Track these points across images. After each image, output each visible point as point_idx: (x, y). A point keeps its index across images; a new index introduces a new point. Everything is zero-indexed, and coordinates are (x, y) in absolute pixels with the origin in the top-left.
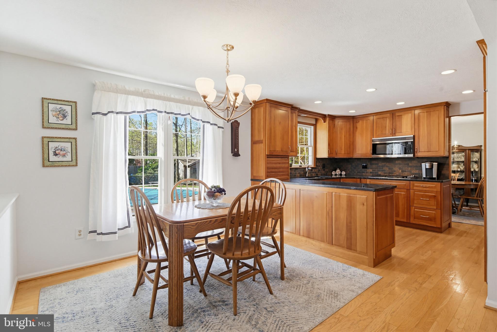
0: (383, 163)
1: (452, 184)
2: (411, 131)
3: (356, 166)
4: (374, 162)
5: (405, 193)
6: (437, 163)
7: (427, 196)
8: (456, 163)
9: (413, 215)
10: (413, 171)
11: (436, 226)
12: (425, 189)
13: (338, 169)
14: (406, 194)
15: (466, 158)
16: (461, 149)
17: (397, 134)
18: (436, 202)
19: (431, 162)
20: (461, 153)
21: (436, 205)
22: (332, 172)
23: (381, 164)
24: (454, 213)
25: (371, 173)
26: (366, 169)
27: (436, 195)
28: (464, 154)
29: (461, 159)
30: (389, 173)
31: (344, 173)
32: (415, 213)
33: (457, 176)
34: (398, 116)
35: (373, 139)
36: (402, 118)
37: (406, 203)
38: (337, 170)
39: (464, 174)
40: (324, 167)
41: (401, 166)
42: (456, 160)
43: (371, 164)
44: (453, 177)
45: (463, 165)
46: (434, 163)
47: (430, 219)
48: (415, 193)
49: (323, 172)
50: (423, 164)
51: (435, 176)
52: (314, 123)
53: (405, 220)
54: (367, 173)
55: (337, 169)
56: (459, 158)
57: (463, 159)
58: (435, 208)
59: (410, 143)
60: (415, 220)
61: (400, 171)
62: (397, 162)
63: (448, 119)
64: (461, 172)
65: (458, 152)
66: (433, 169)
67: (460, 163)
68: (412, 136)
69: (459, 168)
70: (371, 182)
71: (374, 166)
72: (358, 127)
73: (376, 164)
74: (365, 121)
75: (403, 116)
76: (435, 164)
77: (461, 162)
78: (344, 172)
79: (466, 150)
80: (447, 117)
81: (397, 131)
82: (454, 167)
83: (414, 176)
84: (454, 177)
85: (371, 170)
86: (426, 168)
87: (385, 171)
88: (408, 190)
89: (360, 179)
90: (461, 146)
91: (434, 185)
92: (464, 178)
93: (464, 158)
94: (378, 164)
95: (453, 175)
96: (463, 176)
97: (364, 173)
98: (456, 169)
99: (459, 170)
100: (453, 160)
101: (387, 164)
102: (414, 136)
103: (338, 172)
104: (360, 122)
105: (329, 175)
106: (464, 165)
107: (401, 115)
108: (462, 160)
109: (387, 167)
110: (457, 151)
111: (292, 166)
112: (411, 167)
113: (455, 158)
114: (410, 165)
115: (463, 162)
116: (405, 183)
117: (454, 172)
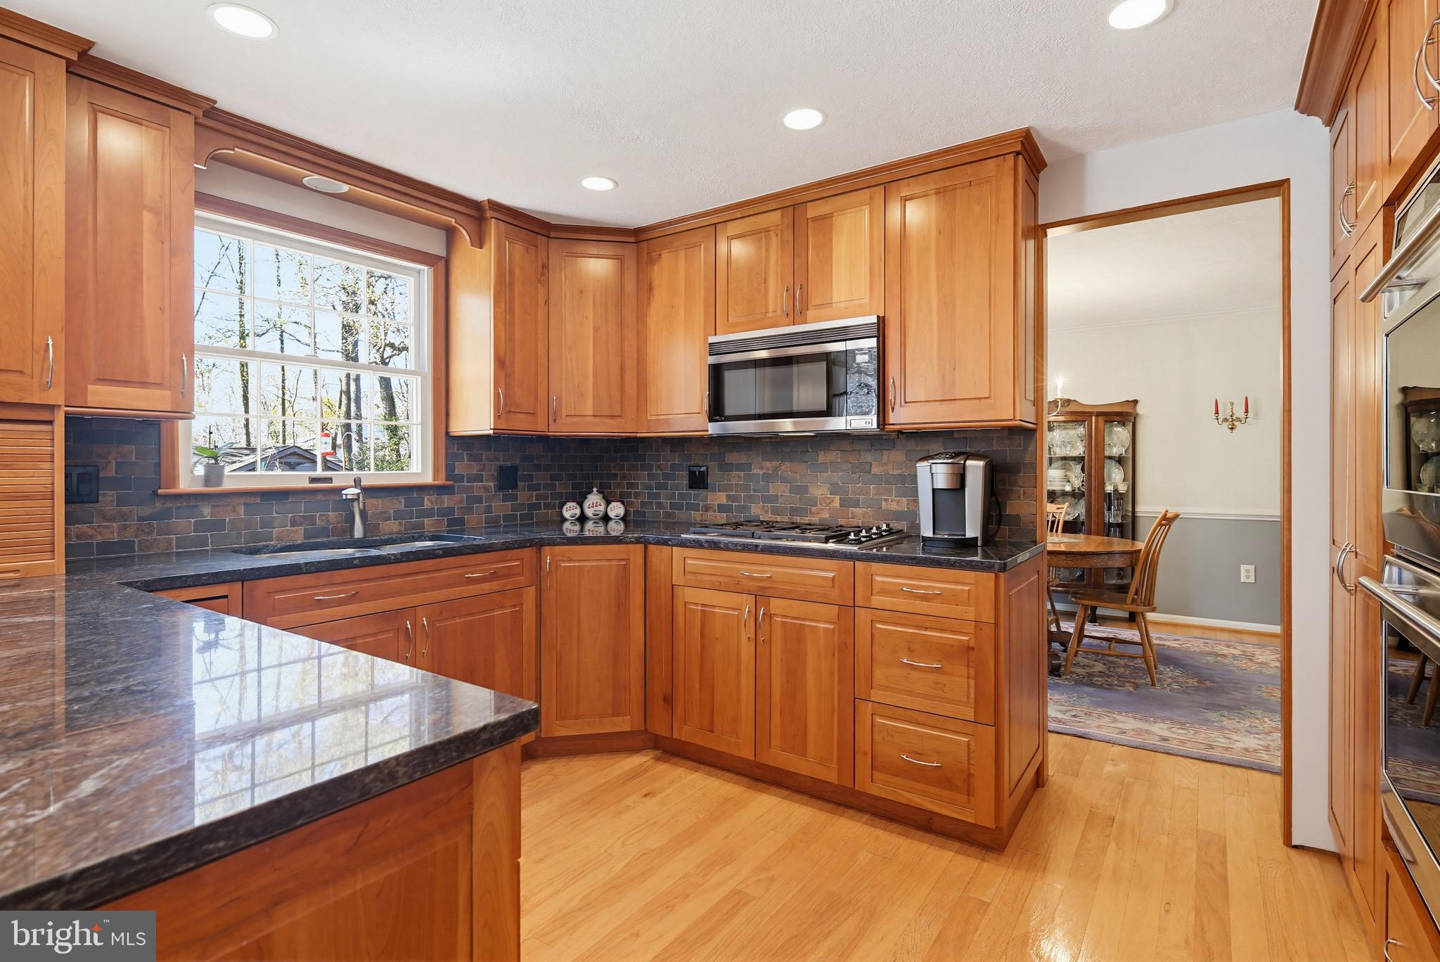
0: (768, 464)
1: (1050, 553)
2: (870, 299)
3: (666, 476)
4: (734, 458)
5: (832, 627)
6: (981, 463)
7: (930, 649)
8: (1060, 463)
9: (869, 751)
10: (886, 500)
11: (973, 821)
12: (923, 607)
13: (595, 490)
14: (837, 631)
15: (1089, 446)
16: (1078, 415)
17: (810, 314)
18: (972, 682)
19: (957, 455)
20: (1075, 429)
21: (972, 700)
22: (562, 505)
23: (761, 468)
24: (1055, 671)
25: (722, 508)
26: (702, 492)
27: (972, 644)
28: (1081, 430)
29: (1076, 449)
30: (794, 511)
31: (616, 510)
32: (877, 737)
33: (1064, 511)
34: (815, 219)
35: (712, 339)
36: (834, 233)
37: (836, 684)
38: (589, 496)
39: (1083, 502)
40: (507, 480)
41: (838, 477)
42: (1059, 452)
43: (725, 468)
44: (1051, 516)
45: (1080, 470)
46: (969, 462)
47: (943, 779)
48: (878, 626)
49: (500, 507)
50: (923, 468)
51: (973, 529)
52: (438, 249)
53: (831, 776)
54: (707, 508)
55: (590, 492)
56: (1068, 448)
57: (1079, 450)
58: (969, 714)
59: (866, 358)
60: (877, 775)
61: (837, 504)
62: (823, 457)
63: (1031, 244)
64: (1075, 495)
65: (1064, 422)
66: (966, 489)
67: (1072, 463)
68: (874, 319)
69: (1069, 481)
70: (689, 562)
71: (736, 478)
72: (655, 283)
73: (739, 467)
74: (682, 253)
75: (837, 221)
76: (975, 468)
77: (1074, 459)
78: (619, 504)
79: (1090, 414)
80: (1026, 236)
81: (814, 301)
82: (1054, 478)
83: (888, 525)
84: (1053, 516)
85: (722, 498)
86: (935, 487)
87: (774, 499)
88: (848, 609)
89: (646, 548)
90: (1075, 401)
91: (967, 588)
92: (1082, 518)
93: (1085, 446)
94: (748, 467)
95: (1051, 508)
96: (1080, 510)
97: (696, 507)
98: (1056, 487)
99: (1068, 488)
100: (1050, 454)
101: (786, 468)
102: (882, 321)
103: (594, 505)
104: (666, 256)
105: (545, 523)
106: (1083, 470)
107: (827, 217)
108: (1075, 453)
109: (784, 480)
110: (1061, 418)
111: (225, 480)
112: (878, 480)
113: (1057, 446)
114: (875, 470)
115: (1080, 459)
116: (831, 571)
117: (1052, 496)
